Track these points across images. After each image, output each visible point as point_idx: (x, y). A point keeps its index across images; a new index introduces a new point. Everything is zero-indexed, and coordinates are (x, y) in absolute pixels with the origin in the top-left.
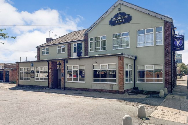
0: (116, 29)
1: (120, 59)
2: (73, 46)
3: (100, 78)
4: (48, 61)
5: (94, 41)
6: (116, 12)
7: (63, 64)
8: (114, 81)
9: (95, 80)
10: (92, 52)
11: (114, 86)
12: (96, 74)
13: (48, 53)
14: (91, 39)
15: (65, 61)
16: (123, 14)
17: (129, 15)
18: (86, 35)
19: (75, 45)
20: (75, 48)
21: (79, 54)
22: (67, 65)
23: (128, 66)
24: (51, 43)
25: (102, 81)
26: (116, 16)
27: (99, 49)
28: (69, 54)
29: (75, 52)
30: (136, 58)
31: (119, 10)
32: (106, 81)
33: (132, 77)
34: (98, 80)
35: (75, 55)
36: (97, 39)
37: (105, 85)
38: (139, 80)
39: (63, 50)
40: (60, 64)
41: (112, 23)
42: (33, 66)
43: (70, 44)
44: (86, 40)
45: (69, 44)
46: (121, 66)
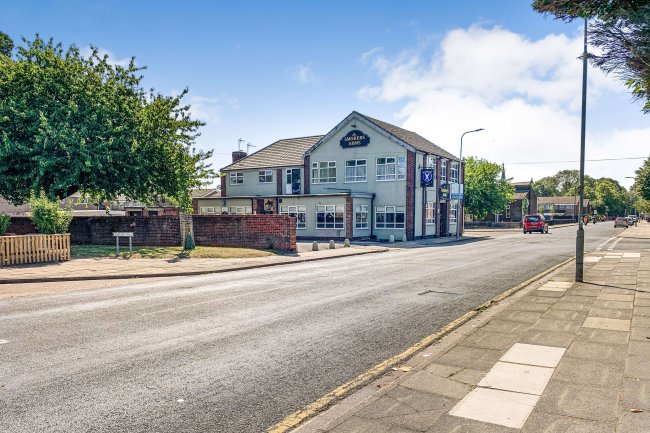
0: (350, 154)
1: (348, 201)
2: (285, 174)
3: (325, 223)
4: (252, 199)
5: (318, 167)
6: (349, 129)
7: (275, 204)
8: (341, 226)
9: (319, 226)
10: (316, 185)
11: (341, 232)
12: (320, 218)
13: (241, 181)
14: (315, 165)
15: (279, 200)
16: (359, 133)
17: (366, 136)
18: (307, 158)
19: (289, 171)
20: (289, 177)
21: (296, 187)
22: (280, 205)
23: (361, 207)
24: (246, 164)
25: (328, 226)
26: (350, 134)
27: (325, 181)
28: (280, 191)
29: (289, 182)
30: (374, 196)
31: (354, 126)
32: (332, 226)
33: (368, 222)
34: (322, 226)
35: (288, 188)
36: (323, 164)
37: (332, 232)
38: (378, 226)
39: (269, 179)
40: (269, 203)
41: (344, 144)
42: (225, 205)
43: (281, 171)
44: (306, 166)
45: (279, 170)
46: (350, 209)
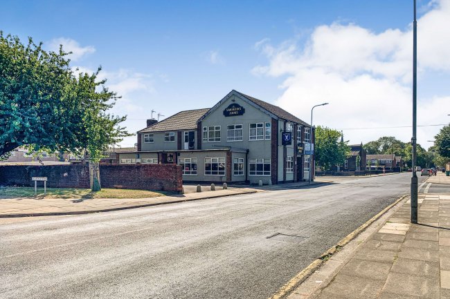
0: (230, 121)
1: (228, 154)
2: (184, 135)
3: (211, 171)
4: (158, 153)
5: (208, 131)
6: (229, 102)
7: (174, 157)
8: (223, 173)
9: (207, 173)
10: (206, 141)
11: (223, 178)
12: (208, 167)
13: (152, 141)
14: (205, 129)
15: (177, 154)
17: (242, 108)
18: (199, 124)
19: (186, 133)
20: (186, 137)
21: (191, 145)
22: (179, 158)
23: (238, 160)
24: (157, 128)
25: (213, 173)
26: (230, 107)
27: (213, 140)
28: (180, 145)
29: (186, 141)
30: (248, 151)
31: (234, 101)
32: (216, 173)
33: (243, 170)
34: (209, 173)
35: (186, 145)
36: (211, 128)
37: (217, 177)
38: (251, 173)
39: (172, 138)
40: (171, 156)
41: (226, 114)
42: (139, 157)
43: (181, 133)
44: (199, 129)
45: (179, 133)
46: (229, 160)
